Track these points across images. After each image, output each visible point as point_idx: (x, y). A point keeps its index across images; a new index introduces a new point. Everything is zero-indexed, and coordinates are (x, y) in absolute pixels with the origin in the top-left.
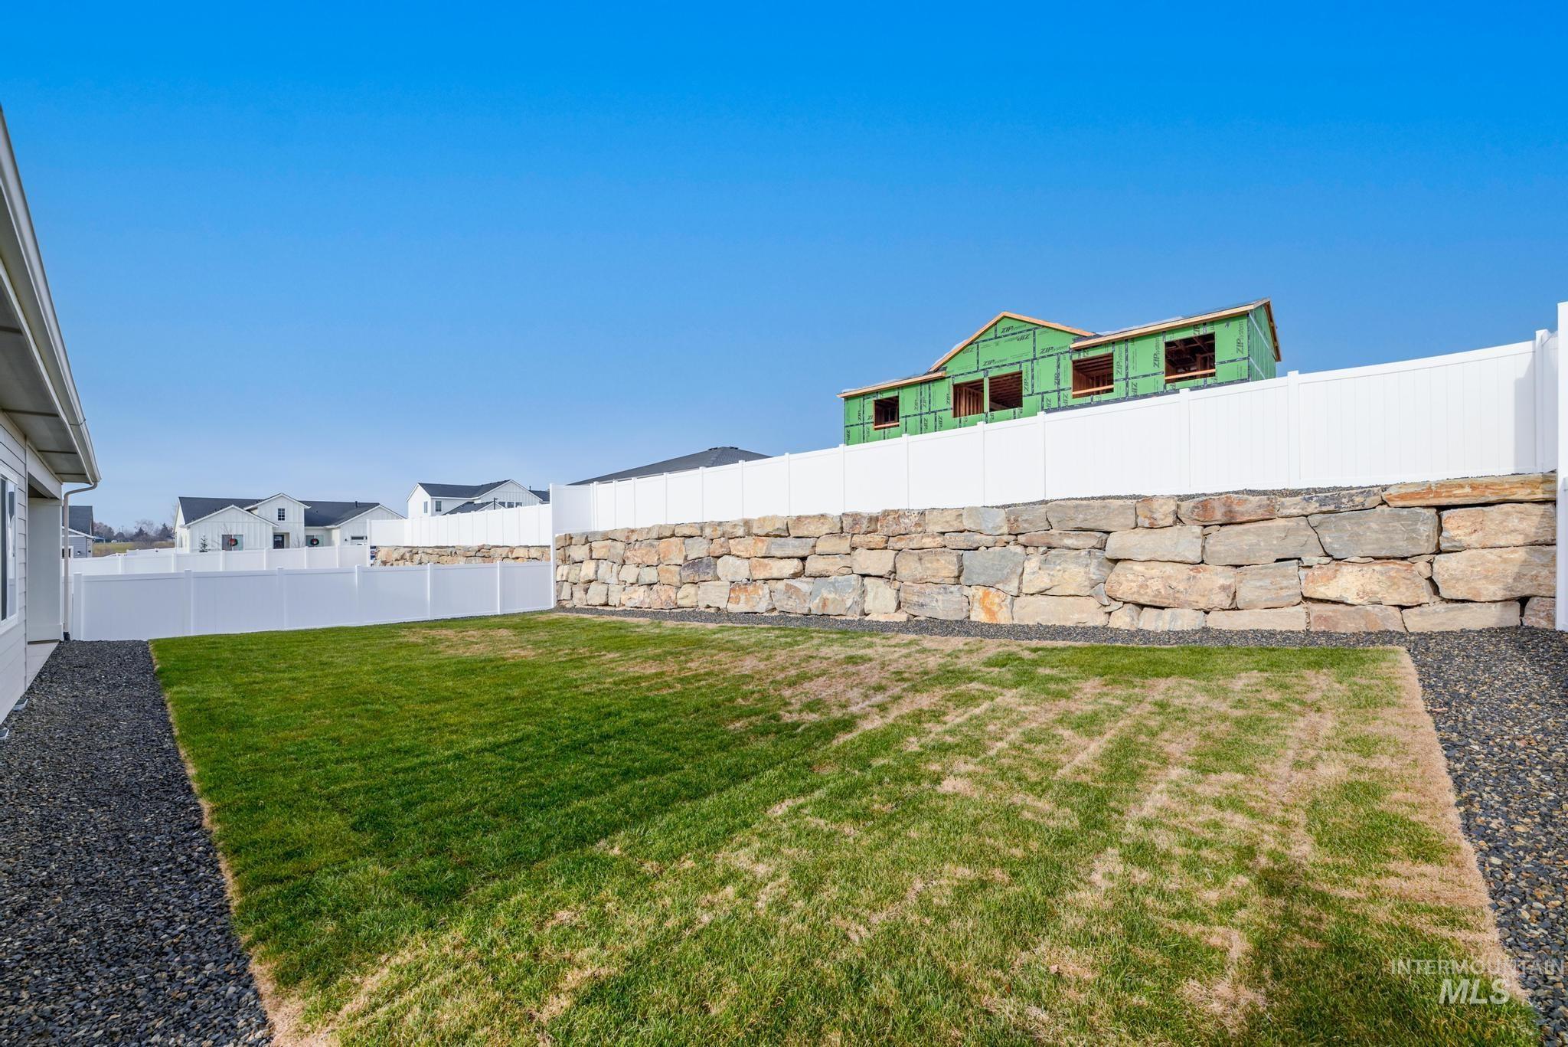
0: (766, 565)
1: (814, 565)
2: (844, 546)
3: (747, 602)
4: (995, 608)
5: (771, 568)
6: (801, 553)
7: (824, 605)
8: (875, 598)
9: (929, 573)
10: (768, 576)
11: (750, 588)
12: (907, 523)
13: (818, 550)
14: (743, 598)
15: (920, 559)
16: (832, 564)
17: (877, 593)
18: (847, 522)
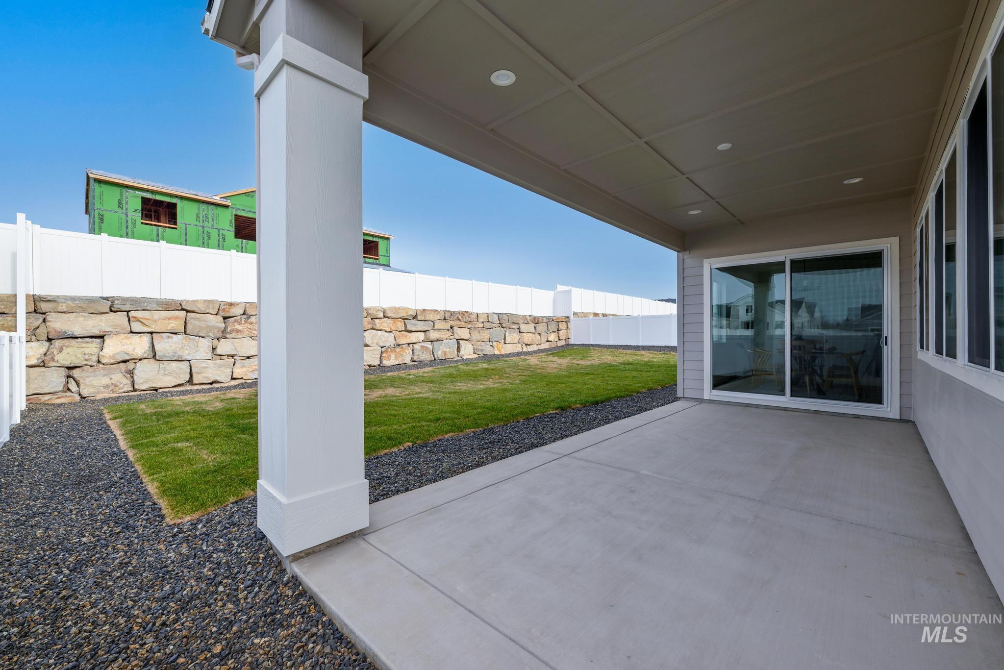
0: (406, 336)
1: (433, 335)
2: (447, 326)
3: (396, 358)
4: (501, 349)
5: (410, 337)
6: (426, 329)
7: (445, 354)
8: (465, 349)
9: (482, 337)
10: (409, 342)
11: (398, 350)
12: (473, 317)
13: (436, 327)
14: (393, 356)
15: (479, 332)
16: (444, 335)
17: (465, 347)
18: (447, 315)
